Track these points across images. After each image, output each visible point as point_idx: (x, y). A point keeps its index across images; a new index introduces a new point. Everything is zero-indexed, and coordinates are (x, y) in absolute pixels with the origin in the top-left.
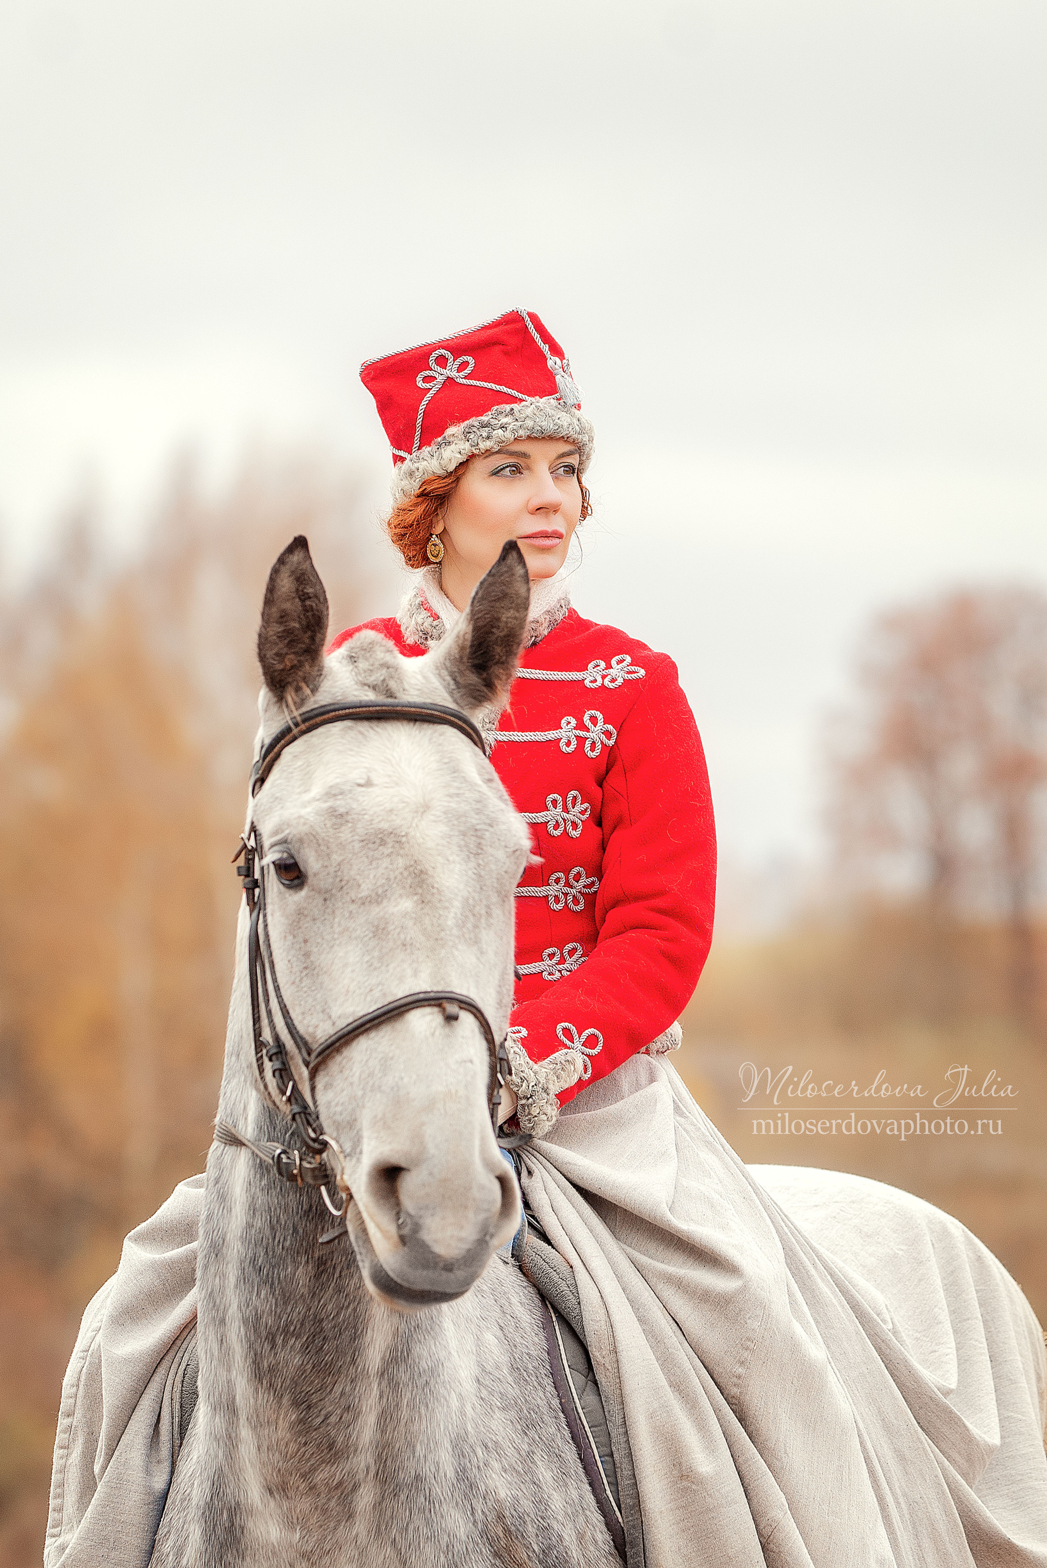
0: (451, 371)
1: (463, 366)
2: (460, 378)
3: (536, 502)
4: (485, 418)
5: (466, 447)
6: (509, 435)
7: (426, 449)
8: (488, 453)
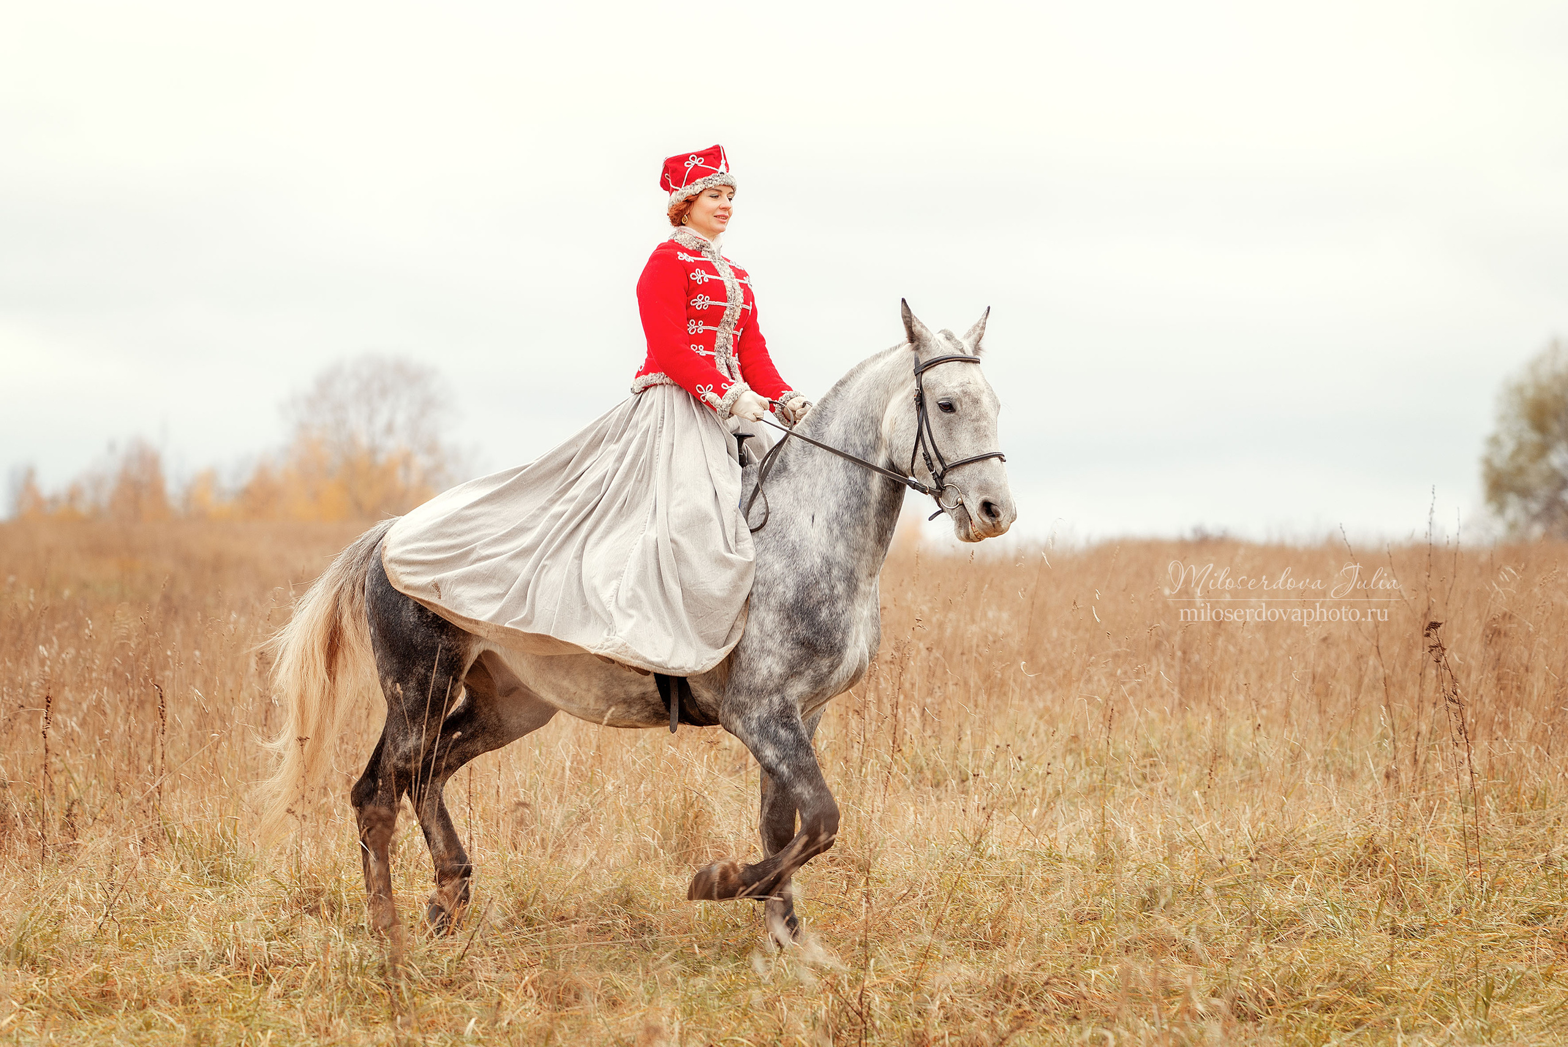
0: (696, 161)
1: (700, 161)
2: (699, 164)
3: (723, 206)
4: (710, 177)
5: (703, 186)
6: (718, 183)
7: (688, 187)
8: (711, 189)
